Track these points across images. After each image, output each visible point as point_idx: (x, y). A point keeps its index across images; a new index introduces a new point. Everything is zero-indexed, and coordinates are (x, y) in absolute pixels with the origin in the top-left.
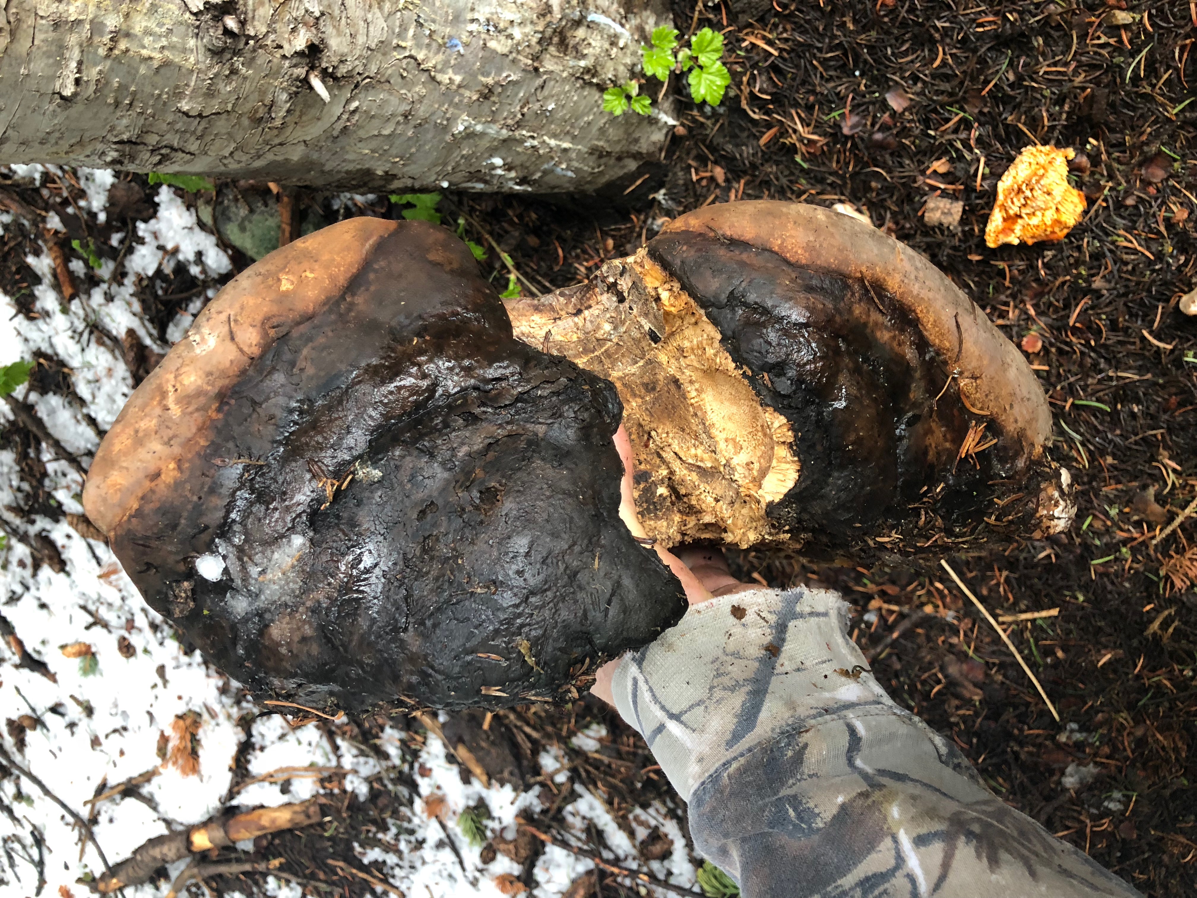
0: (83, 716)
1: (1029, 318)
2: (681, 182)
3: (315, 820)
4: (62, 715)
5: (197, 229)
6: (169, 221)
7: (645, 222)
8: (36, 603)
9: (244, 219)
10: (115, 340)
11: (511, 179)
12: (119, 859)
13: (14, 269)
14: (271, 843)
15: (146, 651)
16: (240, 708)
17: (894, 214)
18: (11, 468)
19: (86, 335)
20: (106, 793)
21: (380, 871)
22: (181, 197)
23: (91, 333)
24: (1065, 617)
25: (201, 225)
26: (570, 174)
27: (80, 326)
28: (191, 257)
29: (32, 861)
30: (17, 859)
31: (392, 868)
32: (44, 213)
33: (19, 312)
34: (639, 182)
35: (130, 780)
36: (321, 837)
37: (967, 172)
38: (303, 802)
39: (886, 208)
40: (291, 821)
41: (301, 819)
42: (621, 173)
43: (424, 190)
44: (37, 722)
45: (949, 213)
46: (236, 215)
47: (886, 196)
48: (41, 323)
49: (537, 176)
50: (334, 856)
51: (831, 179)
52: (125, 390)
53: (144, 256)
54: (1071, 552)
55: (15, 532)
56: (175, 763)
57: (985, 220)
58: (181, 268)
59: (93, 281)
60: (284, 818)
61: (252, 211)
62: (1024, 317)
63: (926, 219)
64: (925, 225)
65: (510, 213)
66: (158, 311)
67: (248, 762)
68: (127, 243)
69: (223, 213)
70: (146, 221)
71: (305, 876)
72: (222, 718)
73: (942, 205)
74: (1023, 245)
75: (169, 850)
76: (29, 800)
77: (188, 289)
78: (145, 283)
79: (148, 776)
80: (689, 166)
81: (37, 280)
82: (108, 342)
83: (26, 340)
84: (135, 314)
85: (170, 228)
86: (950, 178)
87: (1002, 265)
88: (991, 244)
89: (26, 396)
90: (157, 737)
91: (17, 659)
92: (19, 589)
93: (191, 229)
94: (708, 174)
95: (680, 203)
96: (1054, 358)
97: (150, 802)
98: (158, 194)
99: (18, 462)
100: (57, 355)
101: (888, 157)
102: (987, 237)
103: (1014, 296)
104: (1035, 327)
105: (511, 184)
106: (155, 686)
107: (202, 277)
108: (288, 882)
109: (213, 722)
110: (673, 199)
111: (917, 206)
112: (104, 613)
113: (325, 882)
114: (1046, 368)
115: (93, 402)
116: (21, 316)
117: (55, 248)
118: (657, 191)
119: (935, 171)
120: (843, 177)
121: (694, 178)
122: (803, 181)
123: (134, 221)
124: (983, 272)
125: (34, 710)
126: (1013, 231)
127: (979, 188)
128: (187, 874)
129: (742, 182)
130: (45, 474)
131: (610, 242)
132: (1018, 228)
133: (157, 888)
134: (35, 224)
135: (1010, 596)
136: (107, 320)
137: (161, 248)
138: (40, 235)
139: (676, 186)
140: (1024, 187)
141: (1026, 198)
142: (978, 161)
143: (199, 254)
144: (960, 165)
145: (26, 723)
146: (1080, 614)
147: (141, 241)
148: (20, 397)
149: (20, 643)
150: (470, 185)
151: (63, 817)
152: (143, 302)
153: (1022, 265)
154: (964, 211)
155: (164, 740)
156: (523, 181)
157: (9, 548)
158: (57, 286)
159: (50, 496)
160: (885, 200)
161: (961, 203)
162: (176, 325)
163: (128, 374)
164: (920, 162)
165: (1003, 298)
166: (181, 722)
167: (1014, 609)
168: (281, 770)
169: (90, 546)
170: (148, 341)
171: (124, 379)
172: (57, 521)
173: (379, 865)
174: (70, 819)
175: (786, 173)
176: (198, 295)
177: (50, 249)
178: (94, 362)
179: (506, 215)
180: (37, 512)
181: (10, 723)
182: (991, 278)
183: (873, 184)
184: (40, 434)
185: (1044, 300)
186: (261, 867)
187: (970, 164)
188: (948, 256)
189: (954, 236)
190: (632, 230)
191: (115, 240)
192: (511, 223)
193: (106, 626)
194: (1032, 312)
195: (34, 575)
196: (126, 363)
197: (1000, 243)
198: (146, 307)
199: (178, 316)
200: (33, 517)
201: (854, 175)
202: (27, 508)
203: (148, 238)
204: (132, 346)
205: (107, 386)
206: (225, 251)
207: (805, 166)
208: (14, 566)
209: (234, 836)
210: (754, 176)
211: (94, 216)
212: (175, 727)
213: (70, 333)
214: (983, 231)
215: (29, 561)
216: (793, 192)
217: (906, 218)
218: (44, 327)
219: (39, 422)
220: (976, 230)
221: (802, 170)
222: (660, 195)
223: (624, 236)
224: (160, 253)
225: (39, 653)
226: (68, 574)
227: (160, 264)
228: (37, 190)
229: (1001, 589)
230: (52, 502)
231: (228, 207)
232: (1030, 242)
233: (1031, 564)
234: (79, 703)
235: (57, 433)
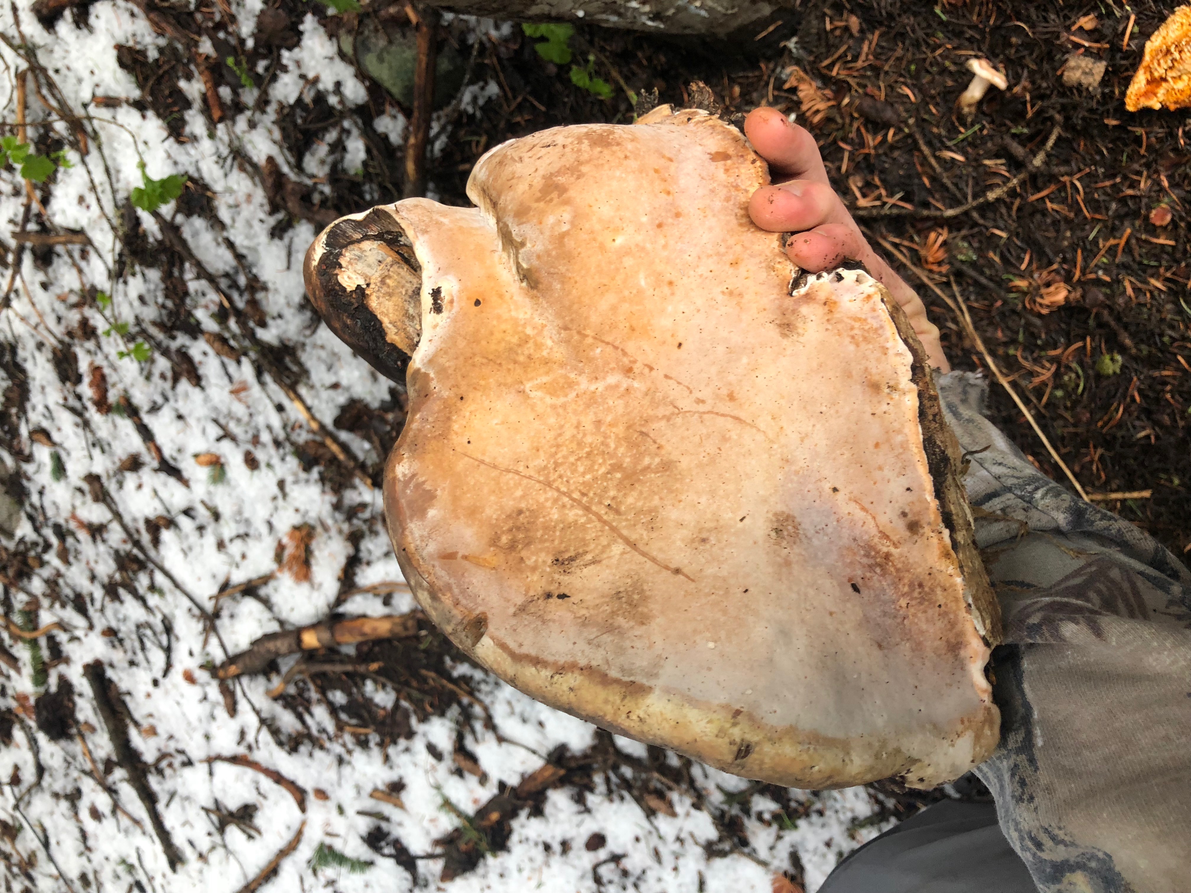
0: (211, 520)
1: (1162, 189)
2: (814, 31)
3: (411, 632)
4: (193, 518)
5: (337, 60)
6: (312, 50)
7: (773, 71)
8: (173, 415)
9: (382, 50)
10: (255, 166)
11: (645, 14)
12: (238, 651)
13: (167, 92)
14: (371, 650)
15: (269, 465)
16: (351, 524)
17: (1032, 73)
18: (157, 286)
19: (229, 161)
20: (229, 591)
21: (467, 684)
22: (324, 26)
23: (234, 159)
24: (1158, 500)
25: (342, 55)
26: (703, 13)
27: (225, 151)
28: (330, 87)
29: (161, 646)
30: (148, 644)
31: (479, 683)
32: (196, 37)
33: (170, 135)
34: (771, 28)
35: (250, 581)
36: (416, 649)
37: (1115, 29)
38: (403, 616)
39: (1023, 67)
40: (391, 631)
41: (399, 629)
42: (755, 17)
43: (559, 19)
44: (171, 523)
45: (1090, 73)
46: (376, 45)
47: (1026, 53)
48: (189, 147)
49: (671, 12)
50: (427, 667)
51: (970, 33)
52: (262, 216)
53: (286, 85)
54: (1172, 434)
55: (158, 346)
56: (290, 569)
57: (1127, 81)
58: (320, 98)
59: (238, 107)
60: (384, 628)
61: (390, 42)
62: (1156, 188)
63: (1065, 78)
64: (1062, 85)
65: (640, 54)
66: (297, 140)
67: (354, 574)
68: (271, 70)
69: (363, 43)
70: (290, 49)
71: (399, 683)
72: (333, 532)
73: (1083, 64)
74: (1164, 109)
75: (282, 645)
76: (161, 592)
77: (325, 119)
78: (286, 111)
79: (266, 579)
80: (825, 15)
81: (187, 104)
82: (249, 168)
83: (176, 163)
84: (275, 142)
85: (313, 57)
86: (1096, 36)
87: (1140, 131)
88: (1130, 107)
89: (174, 217)
90: (275, 544)
91: (155, 464)
92: (160, 400)
93: (331, 59)
94: (842, 24)
95: (811, 52)
96: (1182, 232)
97: (267, 603)
98: (302, 22)
99: (163, 280)
100: (202, 178)
101: (1032, 10)
102: (1127, 100)
103: (1148, 166)
104: (1166, 200)
105: (644, 19)
106: (275, 498)
107: (339, 107)
108: (384, 687)
109: (325, 535)
110: (804, 48)
111: (1057, 64)
112: (233, 427)
113: (419, 690)
114: (1172, 243)
115: (233, 226)
116: (172, 140)
117: (207, 73)
118: (788, 38)
119: (1081, 28)
120: (982, 32)
121: (828, 27)
122: (940, 35)
123: (279, 48)
124: (1118, 139)
125: (168, 511)
126: (1155, 94)
127: (1125, 48)
128: (297, 669)
129: (877, 33)
130: (186, 293)
131: (737, 90)
132: (1161, 92)
133: (269, 680)
134: (188, 47)
135: (1103, 475)
136: (249, 147)
137: (303, 77)
138: (192, 59)
139: (809, 34)
140: (1172, 49)
141: (1174, 60)
142: (1128, 18)
143: (338, 84)
144: (1108, 22)
145: (161, 522)
146: (1172, 498)
147: (285, 69)
148: (168, 218)
149: (159, 450)
150: (604, 17)
151: (190, 610)
152: (283, 129)
153: (1160, 131)
154: (1107, 72)
155: (281, 548)
156: (656, 16)
157: (152, 361)
158: (206, 111)
159: (190, 314)
160: (1024, 57)
161: (1104, 63)
162: (313, 155)
163: (265, 201)
164: (1066, 17)
165: (1136, 166)
166: (297, 534)
167: (1105, 487)
168: (384, 584)
169: (224, 365)
170: (285, 169)
171: (262, 205)
172: (195, 338)
173: (466, 680)
174: (196, 611)
175: (924, 25)
176: (334, 125)
177: (201, 73)
178: (235, 187)
179: (636, 56)
180: (178, 329)
181: (148, 521)
182: (1126, 145)
183: (1014, 40)
184: (184, 253)
185: (1180, 170)
186: (362, 669)
187: (1118, 21)
188: (1083, 119)
189: (1092, 98)
190: (760, 78)
191: (261, 66)
192: (640, 64)
193: (233, 439)
194: (1166, 184)
195: (173, 388)
196: (265, 189)
197: (1140, 106)
198: (286, 136)
199: (315, 146)
200: (175, 333)
201: (996, 28)
202: (169, 324)
203: (291, 66)
204: (271, 173)
205: (246, 211)
206: (363, 82)
207: (944, 17)
208: (156, 378)
209: (339, 638)
210: (889, 27)
211: (242, 42)
212: (291, 536)
213: (215, 158)
214: (1123, 94)
215: (169, 374)
216: (928, 45)
217: (1044, 77)
218: (192, 152)
219: (184, 243)
220: (1117, 92)
221: (941, 22)
222: (792, 44)
223: (752, 84)
224: (301, 82)
225: (175, 459)
226: (203, 388)
227: (301, 93)
228: (191, 14)
229: (1094, 467)
230: (192, 321)
231: (368, 37)
232: (1172, 107)
233: (1128, 443)
234: (208, 508)
235: (200, 254)
